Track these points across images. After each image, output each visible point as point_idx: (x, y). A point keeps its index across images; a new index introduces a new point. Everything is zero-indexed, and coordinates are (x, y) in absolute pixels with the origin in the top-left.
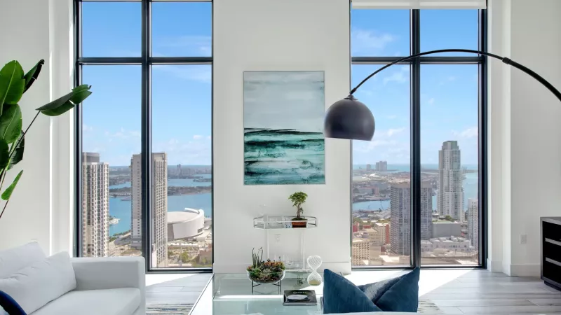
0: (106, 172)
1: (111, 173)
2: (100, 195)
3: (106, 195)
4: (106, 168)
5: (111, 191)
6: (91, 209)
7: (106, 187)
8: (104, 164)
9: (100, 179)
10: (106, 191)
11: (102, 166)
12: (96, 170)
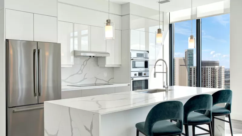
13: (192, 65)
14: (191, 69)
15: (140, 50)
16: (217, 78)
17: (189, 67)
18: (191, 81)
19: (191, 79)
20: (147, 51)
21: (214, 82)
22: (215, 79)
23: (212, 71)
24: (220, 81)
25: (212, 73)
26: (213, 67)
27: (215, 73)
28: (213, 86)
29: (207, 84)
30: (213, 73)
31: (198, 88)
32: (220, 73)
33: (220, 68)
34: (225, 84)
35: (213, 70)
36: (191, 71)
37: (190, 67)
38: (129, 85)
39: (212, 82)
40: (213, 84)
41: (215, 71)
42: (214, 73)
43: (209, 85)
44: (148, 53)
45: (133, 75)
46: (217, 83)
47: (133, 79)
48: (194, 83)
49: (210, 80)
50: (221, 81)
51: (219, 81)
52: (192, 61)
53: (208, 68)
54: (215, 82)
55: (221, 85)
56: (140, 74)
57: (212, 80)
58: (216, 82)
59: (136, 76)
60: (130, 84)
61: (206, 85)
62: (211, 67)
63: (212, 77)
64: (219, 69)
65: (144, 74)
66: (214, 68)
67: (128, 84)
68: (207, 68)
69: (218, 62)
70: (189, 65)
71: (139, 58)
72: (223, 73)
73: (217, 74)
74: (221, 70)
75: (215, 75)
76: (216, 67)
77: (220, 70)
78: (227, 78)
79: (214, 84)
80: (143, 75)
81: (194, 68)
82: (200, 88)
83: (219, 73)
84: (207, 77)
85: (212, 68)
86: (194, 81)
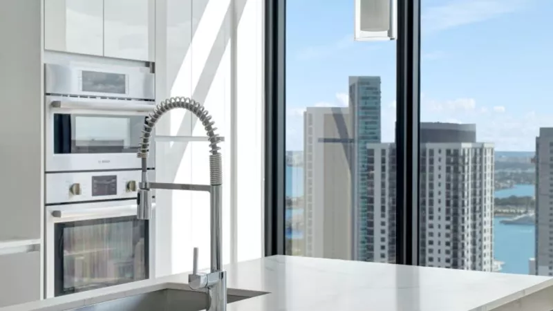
0: (489, 163)
1: (497, 165)
2: (477, 210)
3: (488, 210)
4: (489, 155)
5: (498, 202)
6: (460, 237)
7: (488, 195)
8: (486, 146)
9: (478, 177)
10: (488, 203)
11: (481, 150)
12: (469, 159)
13: (377, 138)
14: (371, 152)
15: (103, 57)
16: (469, 190)
17: (361, 145)
18: (371, 200)
19: (372, 192)
20: (147, 64)
21: (456, 205)
22: (460, 194)
23: (448, 162)
24: (478, 201)
25: (448, 170)
26: (452, 146)
27: (460, 169)
28: (452, 219)
29: (431, 212)
30: (452, 169)
31: (404, 267)
32: (478, 168)
33: (478, 152)
34: (495, 213)
35: (452, 160)
36: (371, 161)
37: (369, 146)
38: (34, 248)
39: (448, 203)
40: (452, 211)
41: (460, 161)
42: (456, 171)
43: (439, 218)
44: (153, 71)
45: (56, 189)
46: (469, 207)
47: (56, 214)
48: (383, 209)
49: (443, 198)
50: (481, 200)
51: (474, 202)
52: (375, 123)
53: (436, 153)
54: (460, 203)
55: (481, 216)
56: (104, 186)
57: (448, 196)
58: (463, 205)
59: (76, 198)
60: (40, 241)
61: (427, 215)
62: (444, 146)
63: (448, 187)
64: (476, 154)
65: (128, 187)
66: (456, 153)
67: (30, 242)
68: (432, 152)
69: (471, 129)
70: (364, 138)
71: (100, 100)
72: (488, 171)
73: (468, 173)
74: (481, 159)
75: (460, 178)
76: (466, 146)
77: (478, 160)
78: (504, 188)
79: (456, 214)
80: (121, 191)
81: (383, 152)
82: (414, 268)
83: (474, 168)
84: (431, 186)
85: (448, 152)
86: (383, 201)
